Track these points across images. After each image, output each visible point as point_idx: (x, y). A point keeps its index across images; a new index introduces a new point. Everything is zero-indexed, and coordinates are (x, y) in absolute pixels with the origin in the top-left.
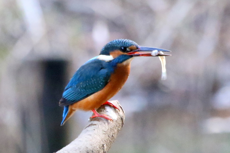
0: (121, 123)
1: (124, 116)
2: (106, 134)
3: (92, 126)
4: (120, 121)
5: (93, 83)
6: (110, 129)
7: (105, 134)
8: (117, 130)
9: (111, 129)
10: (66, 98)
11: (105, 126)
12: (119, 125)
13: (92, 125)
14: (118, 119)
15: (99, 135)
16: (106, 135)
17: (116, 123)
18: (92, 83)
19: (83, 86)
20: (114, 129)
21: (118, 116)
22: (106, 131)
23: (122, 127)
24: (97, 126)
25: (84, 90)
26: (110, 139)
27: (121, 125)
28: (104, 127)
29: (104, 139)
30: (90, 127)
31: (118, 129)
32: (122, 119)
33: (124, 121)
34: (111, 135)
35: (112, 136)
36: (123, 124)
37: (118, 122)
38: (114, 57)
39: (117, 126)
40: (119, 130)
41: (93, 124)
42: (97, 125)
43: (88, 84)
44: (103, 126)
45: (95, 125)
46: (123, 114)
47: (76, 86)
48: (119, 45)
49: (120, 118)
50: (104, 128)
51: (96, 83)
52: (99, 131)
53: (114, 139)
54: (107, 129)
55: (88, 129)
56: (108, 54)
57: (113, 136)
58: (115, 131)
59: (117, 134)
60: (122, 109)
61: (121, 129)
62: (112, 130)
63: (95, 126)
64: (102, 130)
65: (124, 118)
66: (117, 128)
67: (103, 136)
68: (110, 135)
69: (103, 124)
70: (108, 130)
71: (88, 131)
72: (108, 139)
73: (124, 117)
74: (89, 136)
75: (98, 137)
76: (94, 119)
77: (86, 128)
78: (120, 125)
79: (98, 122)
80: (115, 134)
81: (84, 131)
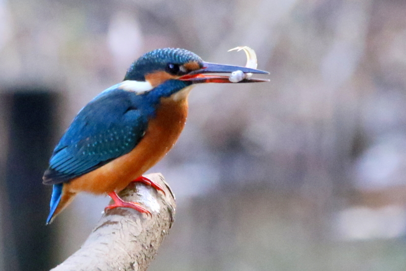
0: (168, 219)
1: (174, 204)
2: (138, 242)
3: (110, 226)
4: (166, 216)
5: (112, 139)
6: (145, 230)
7: (136, 242)
8: (160, 234)
9: (147, 231)
10: (57, 169)
11: (136, 225)
12: (164, 224)
13: (108, 223)
14: (161, 211)
15: (124, 245)
16: (139, 244)
17: (158, 219)
18: (109, 140)
19: (91, 145)
20: (154, 231)
21: (163, 204)
22: (138, 236)
23: (170, 227)
24: (120, 225)
25: (94, 153)
26: (146, 252)
27: (168, 223)
28: (133, 228)
29: (134, 251)
30: (105, 228)
31: (162, 232)
32: (170, 211)
33: (173, 216)
34: (148, 243)
35: (149, 246)
36: (172, 221)
37: (163, 217)
38: (153, 85)
39: (159, 225)
40: (164, 234)
41: (112, 221)
42: (119, 223)
43: (101, 142)
44: (131, 225)
45: (116, 223)
46: (173, 201)
47: (76, 146)
48: (164, 61)
49: (166, 209)
50: (133, 230)
51: (117, 138)
52: (123, 236)
53: (154, 252)
54: (140, 231)
55: (103, 231)
56: (141, 78)
57: (151, 246)
58: (157, 236)
59: (160, 242)
60: (170, 191)
61: (168, 231)
62: (149, 234)
63: (115, 226)
64: (129, 233)
65: (174, 210)
66: (160, 229)
67: (131, 246)
68: (145, 243)
69: (132, 221)
70: (142, 234)
71: (100, 235)
72: (142, 251)
73: (174, 207)
74: (104, 246)
75: (121, 248)
76: (113, 211)
77: (97, 229)
78: (166, 225)
79: (122, 217)
80: (156, 241)
81: (93, 235)
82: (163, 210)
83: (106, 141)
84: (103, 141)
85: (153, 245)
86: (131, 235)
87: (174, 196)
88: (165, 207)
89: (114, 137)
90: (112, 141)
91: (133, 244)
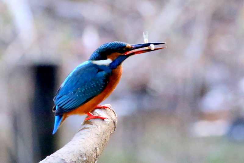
0: (113, 126)
2: (99, 138)
3: (86, 130)
4: (112, 125)
5: (92, 87)
6: (102, 132)
9: (103, 132)
11: (98, 129)
12: (111, 129)
13: (85, 128)
14: (110, 123)
15: (92, 139)
17: (109, 126)
18: (91, 87)
19: (81, 91)
20: (107, 132)
21: (111, 119)
22: (99, 135)
23: (114, 130)
24: (90, 129)
25: (83, 95)
26: (102, 142)
27: (113, 128)
28: (97, 131)
29: (97, 142)
31: (111, 132)
32: (114, 123)
33: (116, 125)
35: (104, 139)
36: (115, 127)
37: (111, 125)
38: (112, 60)
39: (109, 129)
40: (112, 134)
41: (86, 127)
42: (90, 128)
43: (87, 89)
44: (96, 129)
45: (88, 128)
46: (116, 117)
47: (72, 93)
50: (96, 132)
51: (95, 86)
52: (91, 134)
53: (106, 143)
54: (100, 132)
55: (82, 132)
57: (105, 139)
58: (108, 135)
59: (110, 138)
60: (114, 113)
61: (114, 132)
62: (104, 134)
63: (88, 130)
64: (94, 133)
65: (117, 122)
66: (109, 131)
67: (96, 140)
68: (102, 138)
69: (96, 127)
70: (101, 134)
71: (81, 134)
72: (101, 142)
73: (116, 120)
74: (83, 139)
75: (91, 140)
76: (87, 123)
77: (79, 131)
78: (112, 129)
79: (91, 125)
80: (108, 137)
81: (77, 134)
82: (111, 122)
83: (90, 88)
84: (88, 88)
85: (106, 139)
86: (96, 134)
87: (116, 115)
88: (112, 121)
89: (93, 86)
90: (92, 88)
91: (97, 138)
